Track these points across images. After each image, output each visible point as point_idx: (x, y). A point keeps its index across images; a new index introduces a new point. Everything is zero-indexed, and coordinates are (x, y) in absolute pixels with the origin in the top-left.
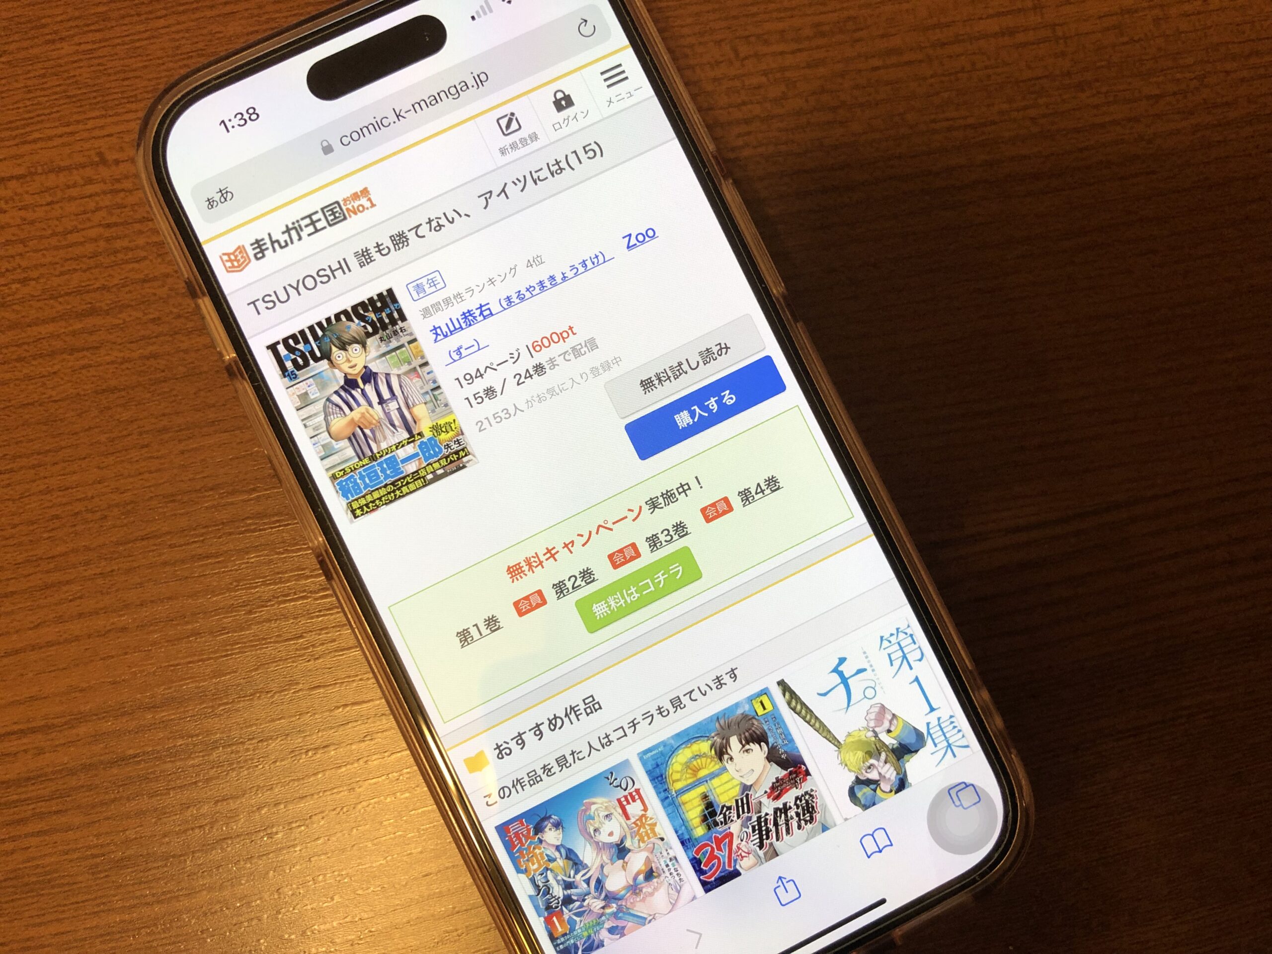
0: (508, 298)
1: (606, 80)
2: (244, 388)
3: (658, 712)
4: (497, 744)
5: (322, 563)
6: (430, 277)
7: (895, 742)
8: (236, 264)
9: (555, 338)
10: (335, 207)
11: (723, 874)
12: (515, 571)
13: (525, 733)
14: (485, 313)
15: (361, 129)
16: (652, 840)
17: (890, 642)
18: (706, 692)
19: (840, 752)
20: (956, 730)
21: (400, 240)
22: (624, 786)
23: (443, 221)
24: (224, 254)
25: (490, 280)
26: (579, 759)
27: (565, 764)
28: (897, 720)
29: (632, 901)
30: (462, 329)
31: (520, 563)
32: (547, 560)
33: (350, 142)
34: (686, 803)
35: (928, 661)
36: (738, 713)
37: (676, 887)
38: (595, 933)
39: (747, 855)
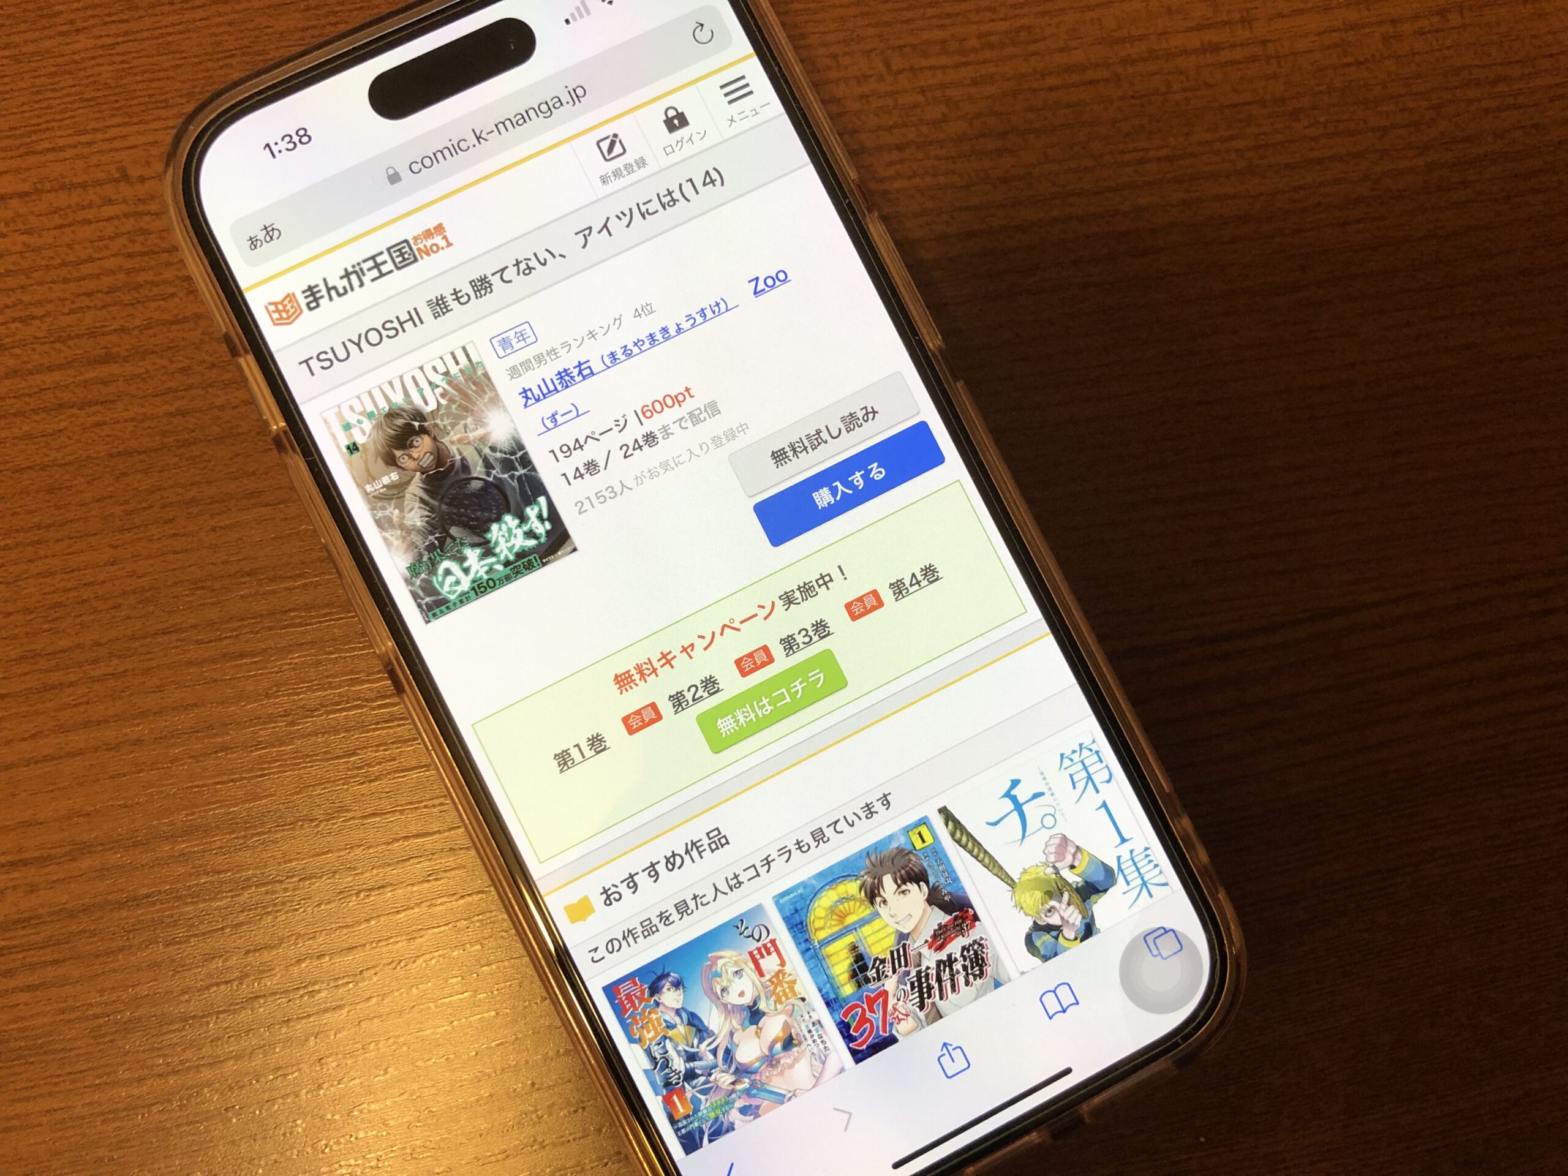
0: (613, 355)
1: (726, 95)
2: (296, 462)
3: (797, 846)
4: (604, 888)
5: (392, 675)
6: (518, 329)
7: (1079, 880)
8: (284, 315)
9: (669, 402)
10: (404, 247)
11: (877, 1040)
12: (623, 681)
13: (637, 873)
14: (585, 373)
15: (434, 154)
16: (791, 1000)
17: (1072, 760)
18: (853, 822)
19: (1014, 892)
20: (1152, 865)
21: (482, 286)
22: (757, 937)
23: (533, 263)
24: (271, 304)
25: (591, 333)
26: (702, 904)
27: (686, 911)
28: (1082, 853)
29: (767, 1074)
30: (558, 392)
31: (629, 671)
32: (662, 666)
33: (420, 170)
34: (831, 955)
35: (1117, 783)
36: (891, 847)
37: (820, 1057)
38: (724, 1114)
39: (905, 1017)
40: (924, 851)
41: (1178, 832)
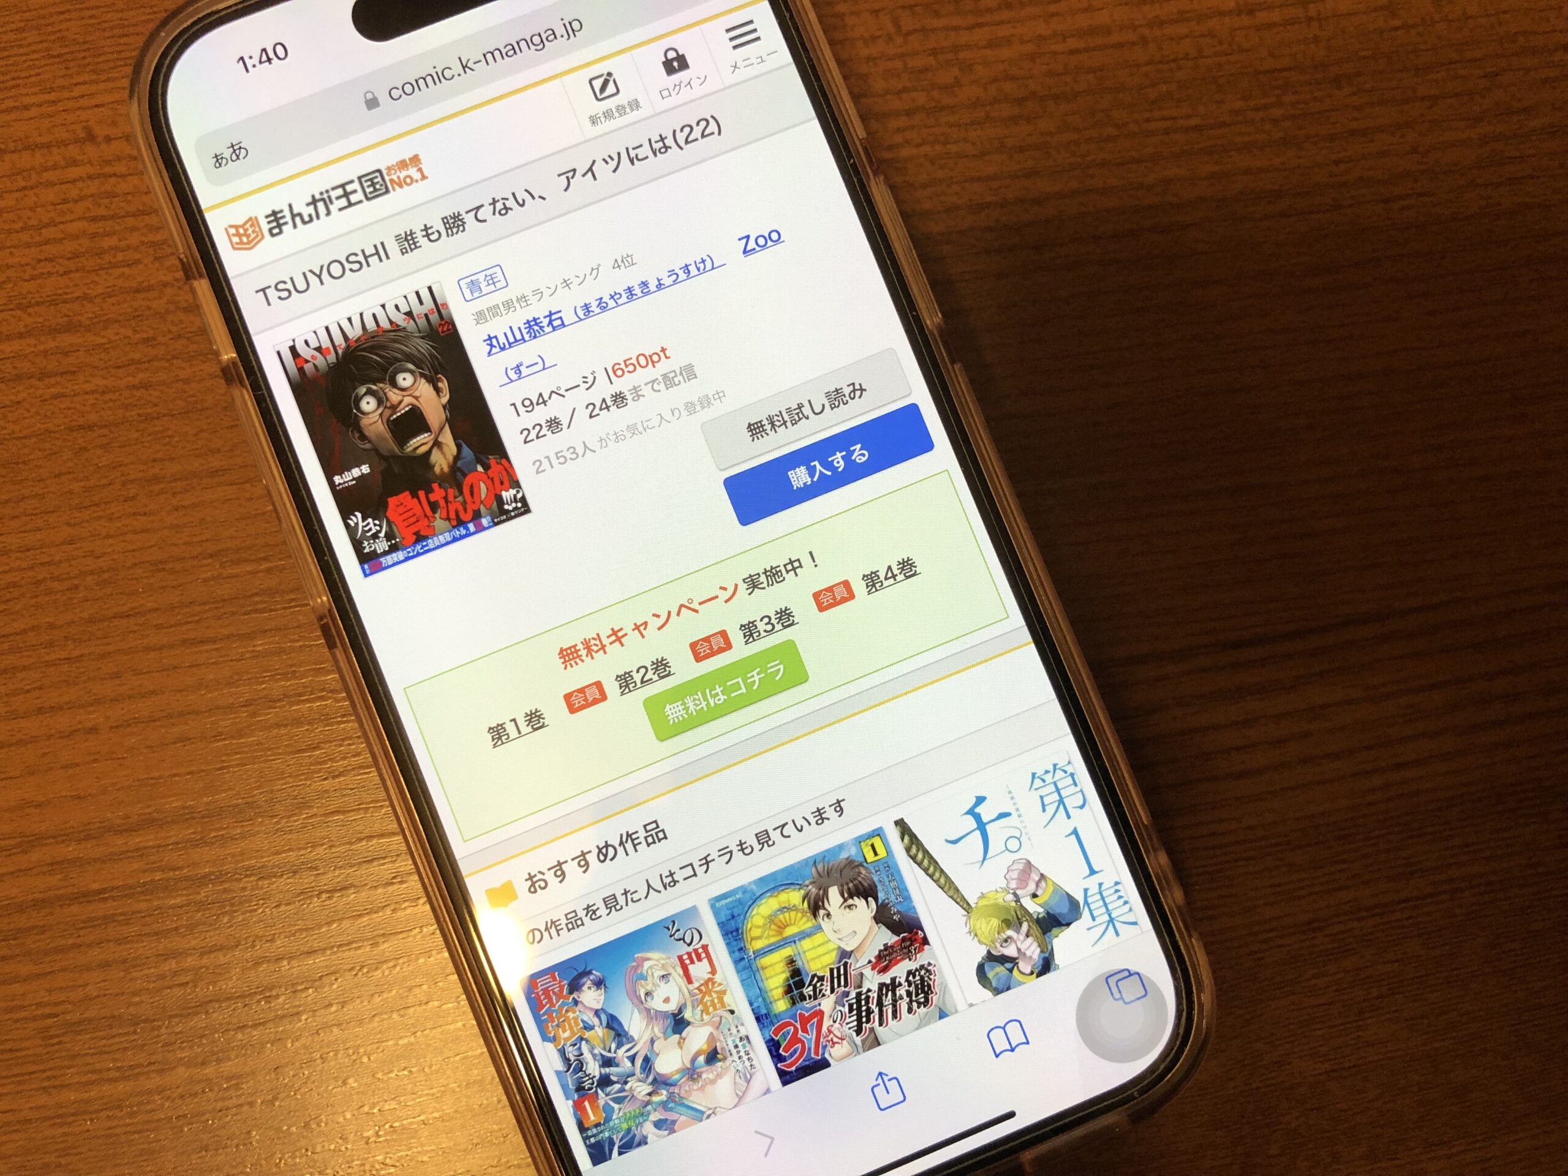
0: (586, 307)
1: (731, 39)
2: (242, 396)
3: (739, 848)
4: (529, 874)
5: (325, 630)
6: (488, 272)
7: (1041, 910)
8: (245, 239)
9: (643, 361)
11: (807, 1063)
12: (569, 656)
13: (566, 862)
14: (555, 323)
15: (417, 81)
16: (717, 1012)
17: (1044, 781)
18: (802, 827)
19: (969, 918)
20: (1121, 901)
21: (454, 223)
22: (688, 940)
23: (510, 203)
24: (231, 226)
25: (565, 281)
26: (632, 901)
27: (615, 906)
28: (1046, 884)
29: (687, 1088)
30: (525, 341)
31: (576, 645)
32: (611, 643)
33: (401, 96)
34: (766, 968)
35: (1091, 809)
36: (841, 857)
37: (745, 1075)
38: (637, 1126)
39: (839, 1041)
40: (874, 864)
41: (1152, 867)
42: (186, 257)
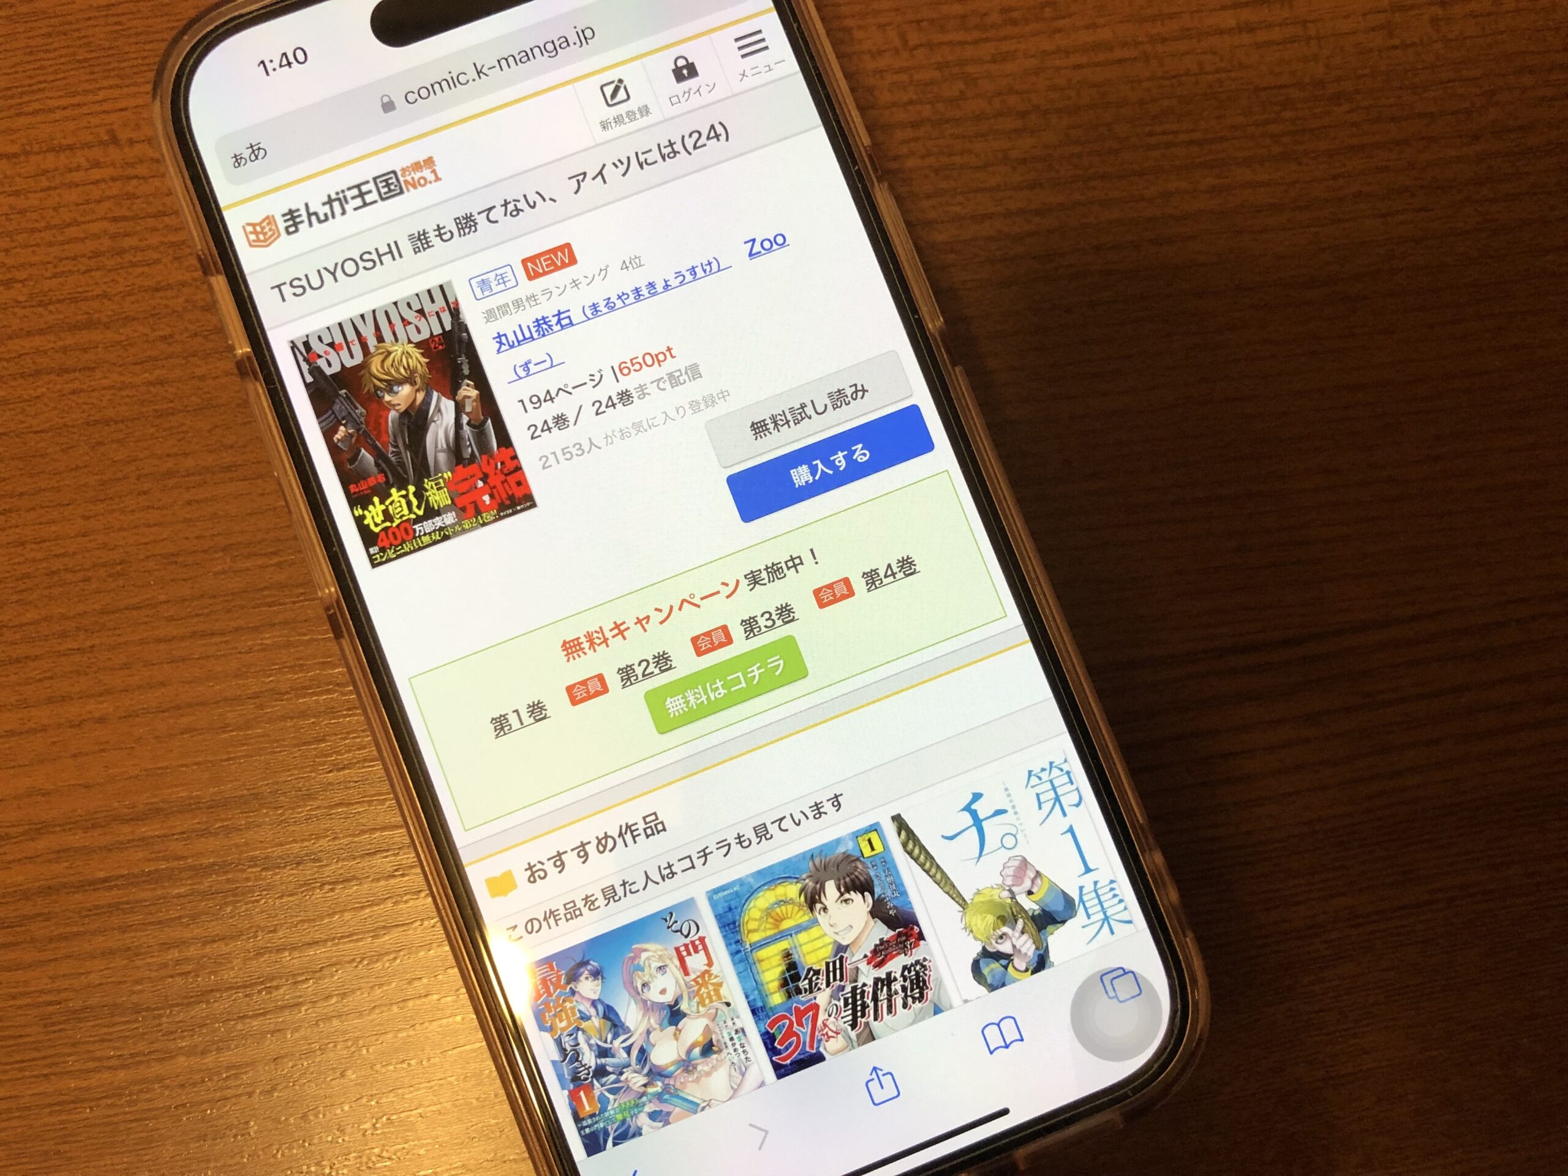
0: (594, 307)
1: (740, 48)
2: (256, 389)
3: (737, 841)
4: (529, 864)
5: (333, 622)
6: (499, 272)
7: (1036, 907)
8: (261, 237)
9: (649, 360)
10: (391, 178)
11: (802, 1057)
12: (571, 648)
13: (566, 852)
14: (564, 322)
15: (432, 86)
16: (715, 1004)
17: (1040, 778)
18: (800, 821)
19: (965, 914)
20: (1116, 900)
21: (467, 224)
22: (685, 933)
23: (522, 205)
24: (249, 224)
25: (574, 282)
26: (631, 892)
27: (613, 897)
28: (1042, 882)
29: (682, 1080)
30: (534, 339)
31: (579, 638)
32: (614, 637)
33: (416, 100)
34: (762, 960)
35: (1086, 806)
36: (838, 851)
37: (740, 1068)
38: (632, 1117)
39: (834, 1035)
40: (871, 859)
41: (1148, 867)
42: (204, 254)
